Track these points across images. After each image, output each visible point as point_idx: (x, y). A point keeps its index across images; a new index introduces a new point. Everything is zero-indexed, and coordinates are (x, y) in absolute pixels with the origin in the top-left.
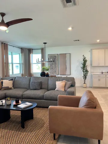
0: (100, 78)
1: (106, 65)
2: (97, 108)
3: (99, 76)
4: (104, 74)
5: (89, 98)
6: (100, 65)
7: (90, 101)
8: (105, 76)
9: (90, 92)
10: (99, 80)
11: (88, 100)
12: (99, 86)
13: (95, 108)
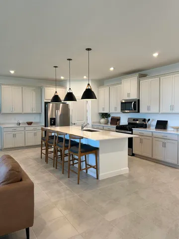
0: (15, 133)
1: (24, 112)
2: (23, 179)
3: (14, 129)
4: (21, 125)
5: (11, 166)
6: (15, 112)
7: (12, 172)
8: (23, 129)
9: (9, 157)
10: (14, 136)
11: (10, 170)
12: (13, 146)
13: (21, 180)
